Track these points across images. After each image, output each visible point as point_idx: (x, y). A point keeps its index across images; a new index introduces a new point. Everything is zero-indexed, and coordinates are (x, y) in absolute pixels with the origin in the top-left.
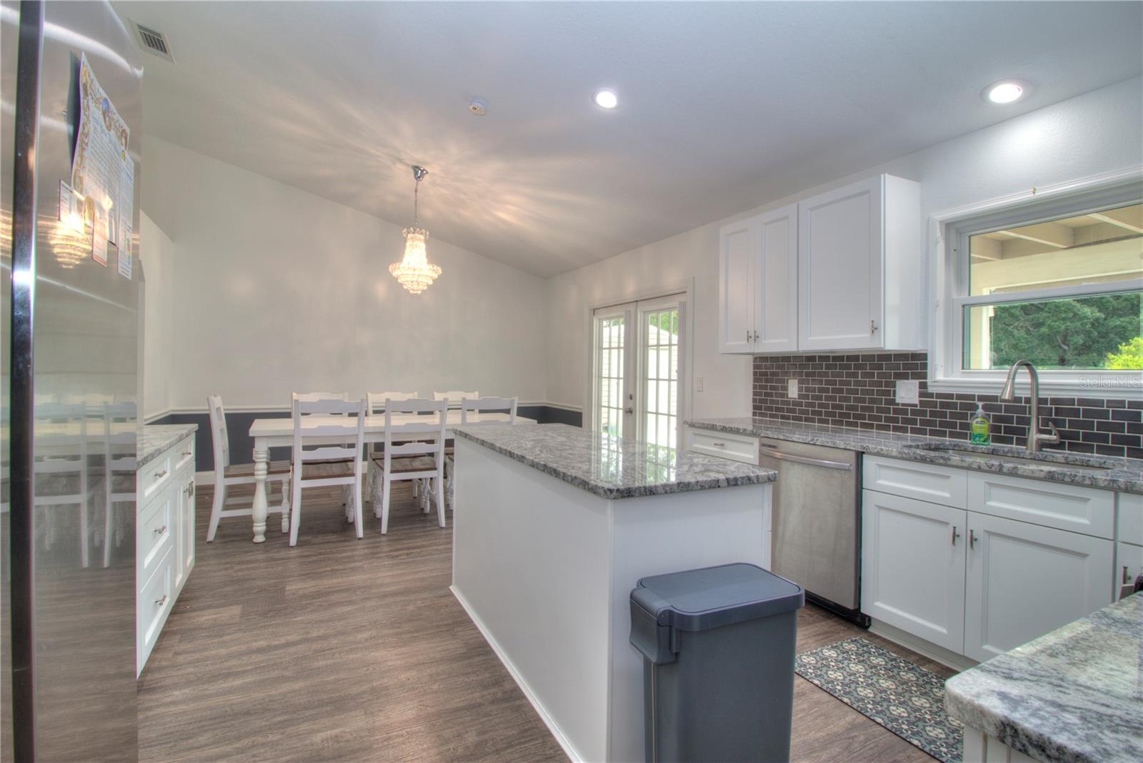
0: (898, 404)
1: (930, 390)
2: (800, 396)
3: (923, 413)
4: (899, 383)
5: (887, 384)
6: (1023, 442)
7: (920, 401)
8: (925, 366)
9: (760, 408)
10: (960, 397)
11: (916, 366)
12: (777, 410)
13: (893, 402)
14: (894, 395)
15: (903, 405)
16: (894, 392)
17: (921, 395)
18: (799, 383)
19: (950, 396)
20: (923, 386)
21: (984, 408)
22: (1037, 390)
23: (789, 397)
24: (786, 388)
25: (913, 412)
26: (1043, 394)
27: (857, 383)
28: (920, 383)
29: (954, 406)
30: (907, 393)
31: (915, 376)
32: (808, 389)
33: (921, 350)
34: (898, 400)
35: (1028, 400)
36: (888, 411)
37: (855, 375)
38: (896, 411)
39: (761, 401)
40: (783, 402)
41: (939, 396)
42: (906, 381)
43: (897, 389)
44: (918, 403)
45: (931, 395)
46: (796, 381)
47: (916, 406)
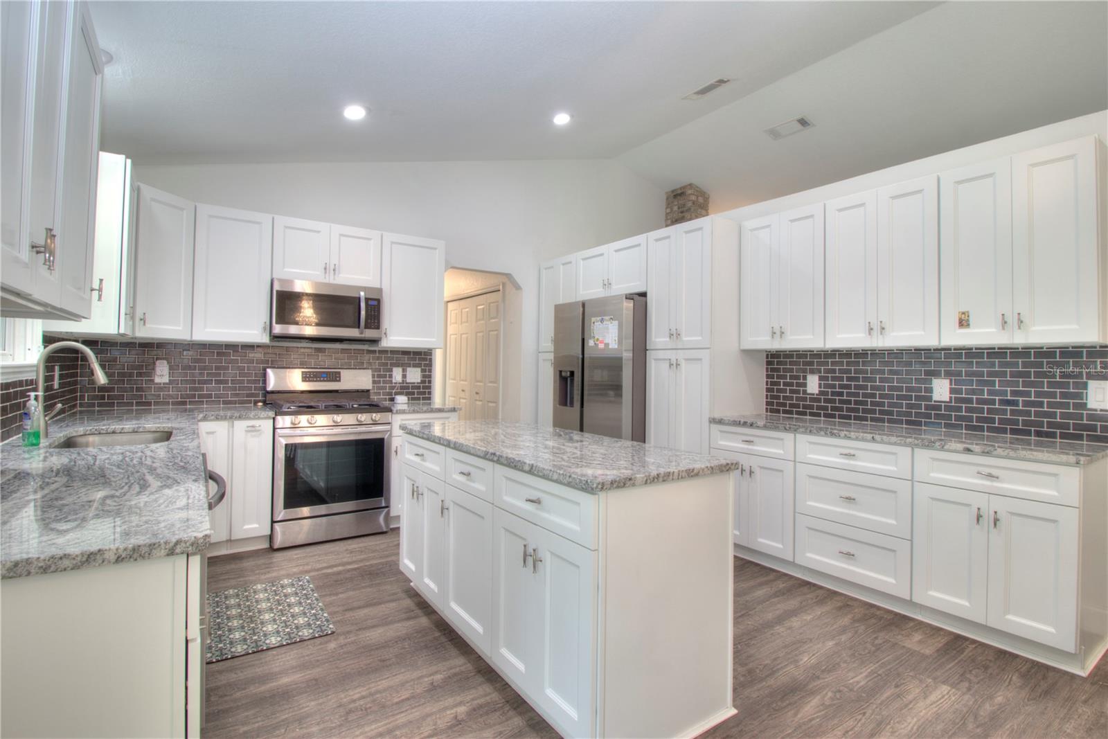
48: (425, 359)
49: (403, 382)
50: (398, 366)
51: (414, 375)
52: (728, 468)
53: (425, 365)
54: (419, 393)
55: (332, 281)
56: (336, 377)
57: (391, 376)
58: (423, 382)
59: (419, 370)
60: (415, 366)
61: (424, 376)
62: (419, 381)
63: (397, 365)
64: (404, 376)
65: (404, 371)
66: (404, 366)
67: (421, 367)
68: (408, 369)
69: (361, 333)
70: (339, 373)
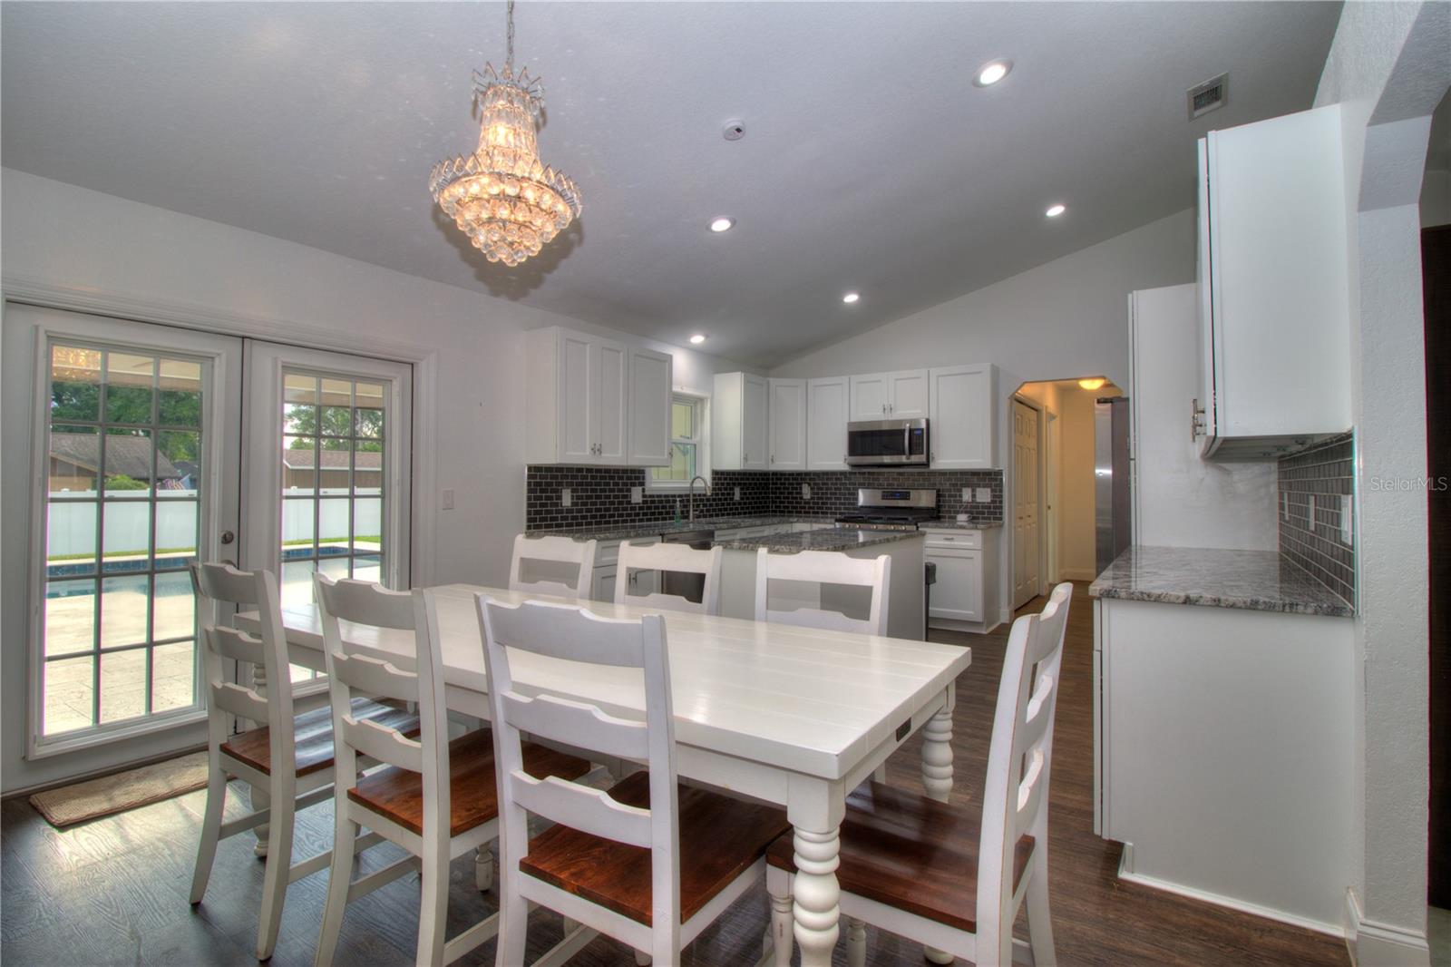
0: (631, 504)
1: (648, 492)
2: (573, 504)
3: (644, 508)
4: (633, 488)
5: (627, 490)
7: (643, 501)
8: (644, 477)
9: (535, 520)
10: (659, 496)
11: (639, 477)
12: (552, 519)
13: (629, 503)
15: (634, 504)
16: (630, 495)
17: (643, 496)
18: (572, 492)
20: (644, 490)
21: (680, 501)
22: (693, 490)
23: (563, 505)
24: (560, 498)
25: (640, 508)
26: (694, 492)
30: (636, 495)
31: (639, 484)
32: (577, 497)
33: (641, 466)
34: (632, 501)
36: (626, 509)
37: (609, 484)
38: (630, 508)
39: (536, 512)
40: (557, 512)
41: (653, 496)
42: (635, 488)
43: (632, 494)
44: (641, 502)
45: (648, 496)
46: (569, 490)
47: (640, 504)
48: (996, 480)
49: (973, 502)
50: (969, 487)
51: (984, 496)
53: (996, 486)
54: (989, 513)
55: (890, 419)
56: (906, 496)
57: (961, 496)
58: (993, 502)
59: (989, 490)
60: (984, 487)
61: (994, 496)
62: (989, 501)
63: (967, 486)
64: (974, 496)
65: (973, 491)
66: (974, 487)
67: (991, 487)
68: (978, 490)
69: (908, 459)
70: (909, 493)
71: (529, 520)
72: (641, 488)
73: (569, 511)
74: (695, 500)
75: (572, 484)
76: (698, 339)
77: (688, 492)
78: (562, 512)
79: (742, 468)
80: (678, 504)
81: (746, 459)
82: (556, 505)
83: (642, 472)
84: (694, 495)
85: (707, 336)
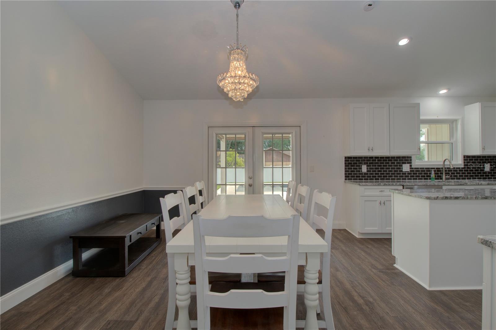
0: (403, 172)
1: (412, 167)
2: (367, 171)
3: (411, 174)
4: (403, 165)
5: (400, 166)
6: (441, 179)
7: (410, 170)
8: (411, 160)
9: (349, 177)
10: (421, 168)
11: (408, 160)
12: (357, 177)
13: (402, 171)
14: (402, 169)
15: (405, 172)
16: (402, 168)
17: (410, 168)
18: (367, 166)
19: (418, 168)
20: (411, 166)
21: (434, 171)
22: (444, 166)
23: (363, 171)
24: (361, 169)
25: (408, 174)
26: (446, 167)
27: (389, 166)
28: (410, 165)
29: (419, 171)
30: (406, 168)
31: (408, 163)
32: (370, 169)
33: (409, 155)
34: (403, 170)
35: (442, 168)
36: (400, 174)
37: (388, 163)
38: (403, 174)
39: (349, 174)
40: (360, 174)
41: (415, 168)
42: (405, 165)
43: (403, 167)
44: (409, 171)
45: (413, 168)
46: (365, 166)
47: (409, 172)
52: (421, 197)
71: (346, 177)
72: (409, 165)
73: (365, 174)
74: (446, 171)
75: (367, 163)
76: (443, 92)
77: (442, 167)
78: (362, 174)
79: (481, 154)
80: (433, 172)
81: (484, 149)
82: (359, 171)
83: (411, 157)
84: (445, 168)
85: (449, 89)
